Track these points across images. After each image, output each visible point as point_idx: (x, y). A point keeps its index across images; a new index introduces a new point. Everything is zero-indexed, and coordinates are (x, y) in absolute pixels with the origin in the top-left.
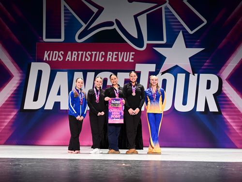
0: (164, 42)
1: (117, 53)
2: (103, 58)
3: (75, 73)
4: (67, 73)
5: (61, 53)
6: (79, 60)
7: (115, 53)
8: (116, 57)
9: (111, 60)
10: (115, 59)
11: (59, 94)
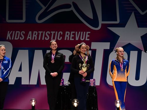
0: (118, 22)
1: (74, 32)
2: (61, 37)
3: (35, 51)
4: (28, 51)
5: (23, 33)
6: (39, 39)
7: (72, 32)
8: (73, 36)
9: (68, 39)
10: (73, 38)
11: (20, 70)
